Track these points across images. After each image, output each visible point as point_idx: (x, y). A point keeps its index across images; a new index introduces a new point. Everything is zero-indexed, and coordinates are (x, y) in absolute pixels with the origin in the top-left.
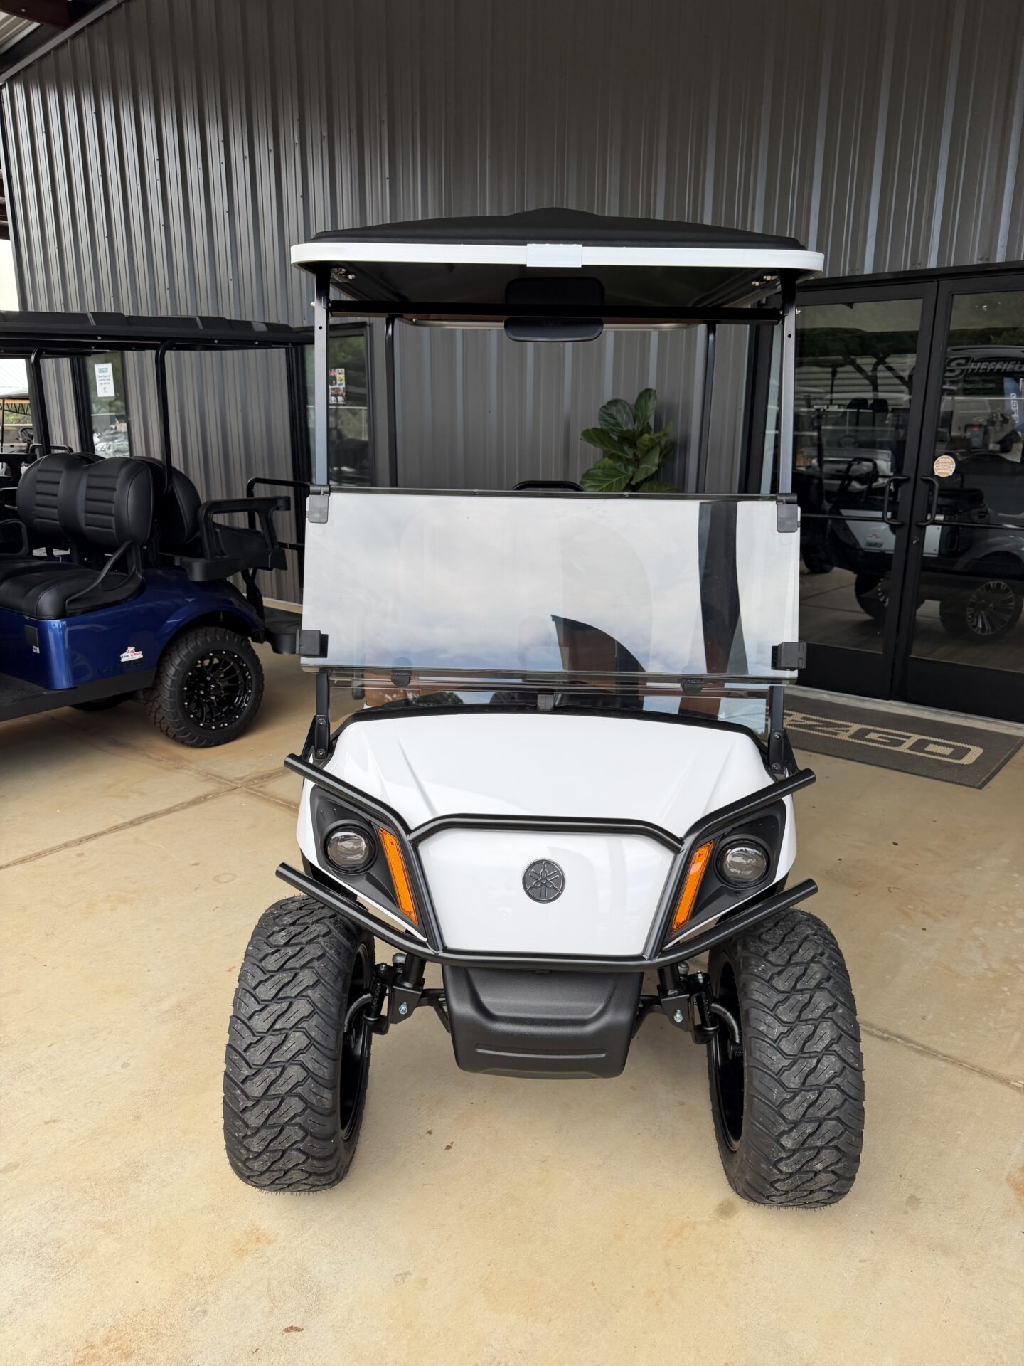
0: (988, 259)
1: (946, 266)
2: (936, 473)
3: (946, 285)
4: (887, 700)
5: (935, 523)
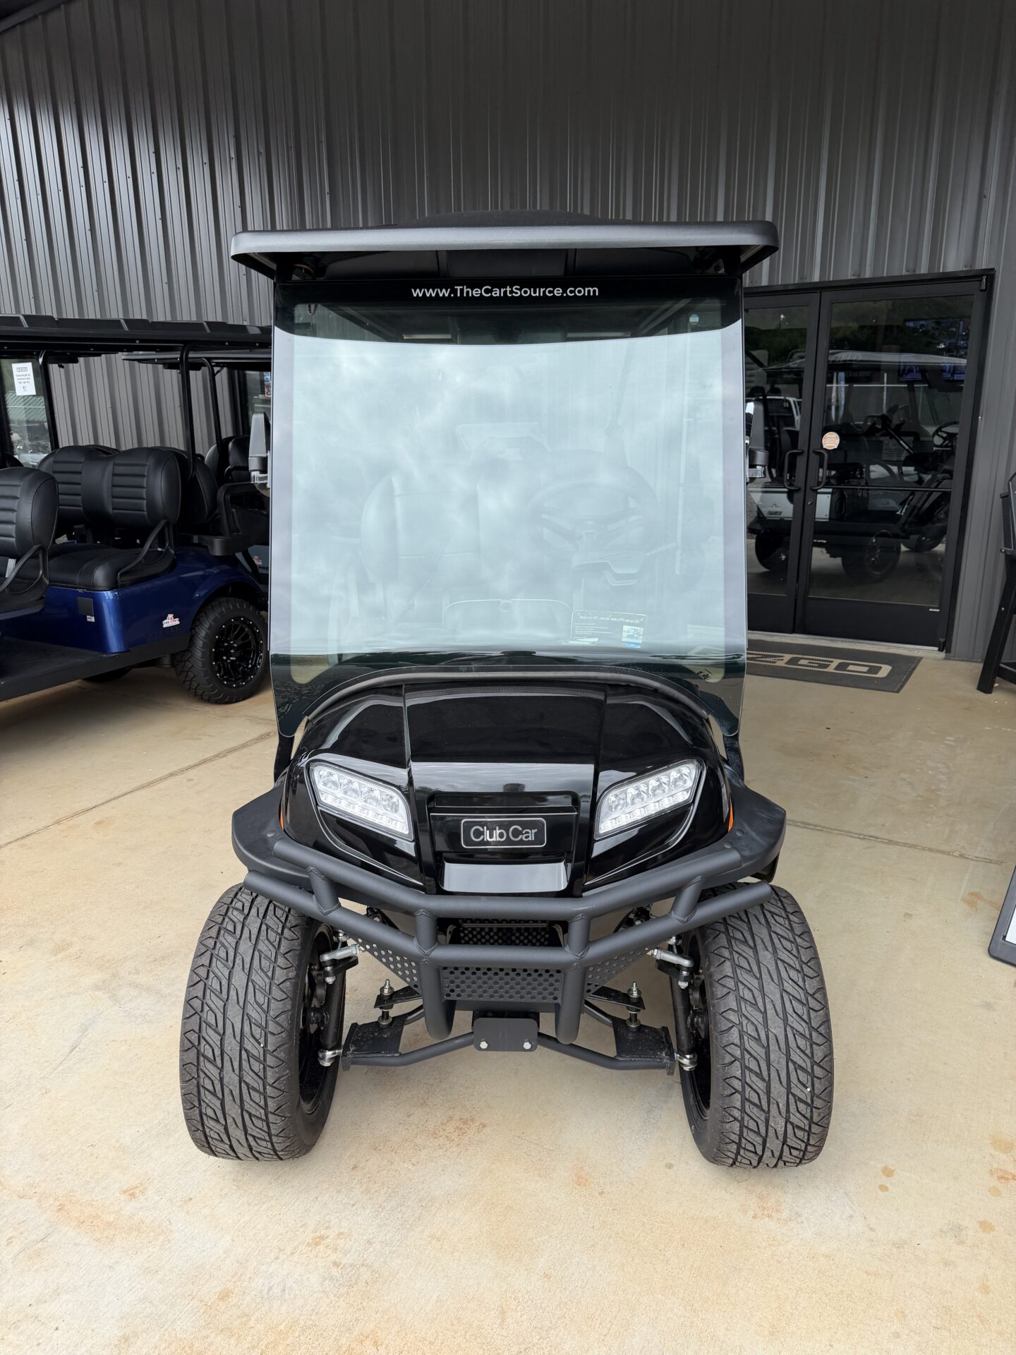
0: (859, 275)
1: (827, 280)
2: (824, 447)
3: (827, 296)
5: (827, 485)
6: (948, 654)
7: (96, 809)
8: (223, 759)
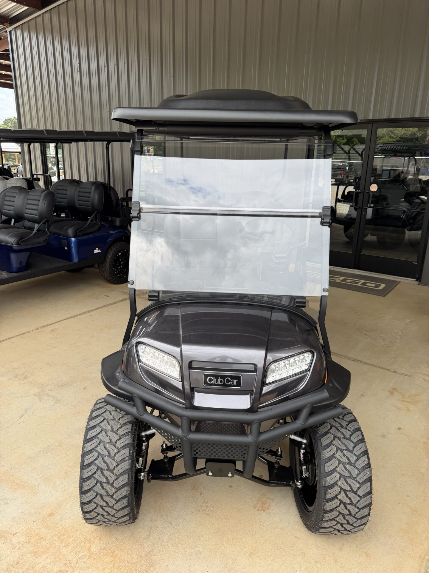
1: (375, 118)
2: (371, 190)
3: (375, 125)
4: (353, 269)
5: (370, 207)
6: (420, 283)
7: (52, 325)
8: (106, 308)
